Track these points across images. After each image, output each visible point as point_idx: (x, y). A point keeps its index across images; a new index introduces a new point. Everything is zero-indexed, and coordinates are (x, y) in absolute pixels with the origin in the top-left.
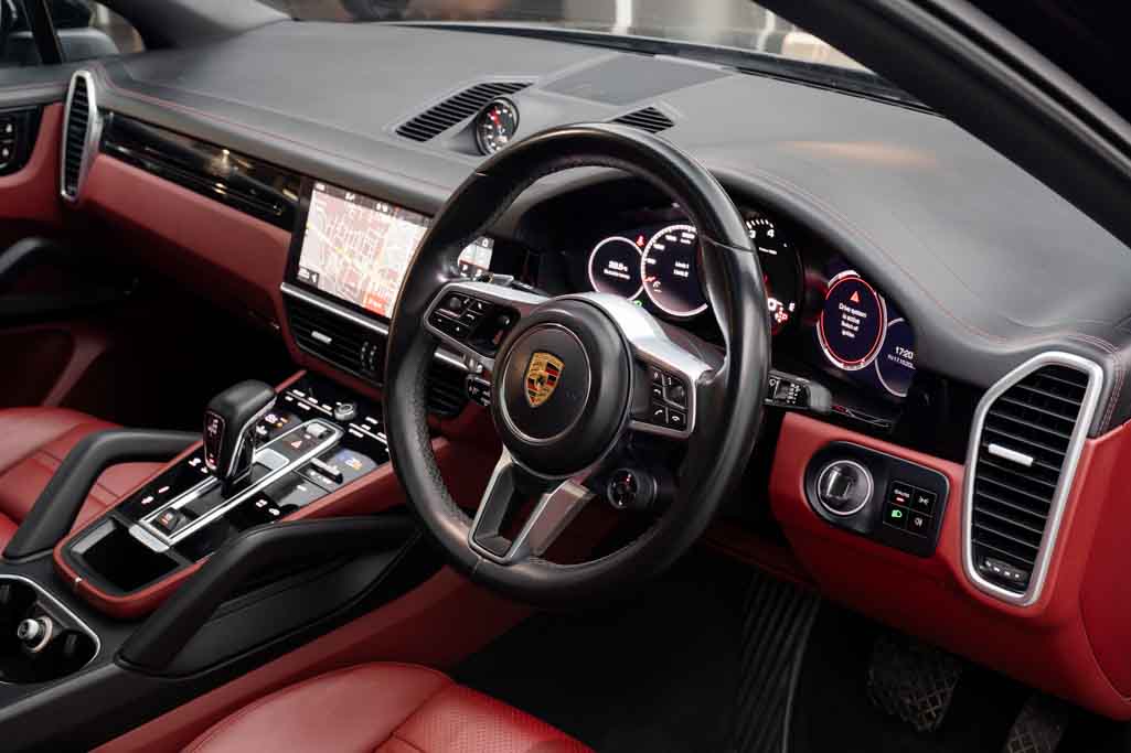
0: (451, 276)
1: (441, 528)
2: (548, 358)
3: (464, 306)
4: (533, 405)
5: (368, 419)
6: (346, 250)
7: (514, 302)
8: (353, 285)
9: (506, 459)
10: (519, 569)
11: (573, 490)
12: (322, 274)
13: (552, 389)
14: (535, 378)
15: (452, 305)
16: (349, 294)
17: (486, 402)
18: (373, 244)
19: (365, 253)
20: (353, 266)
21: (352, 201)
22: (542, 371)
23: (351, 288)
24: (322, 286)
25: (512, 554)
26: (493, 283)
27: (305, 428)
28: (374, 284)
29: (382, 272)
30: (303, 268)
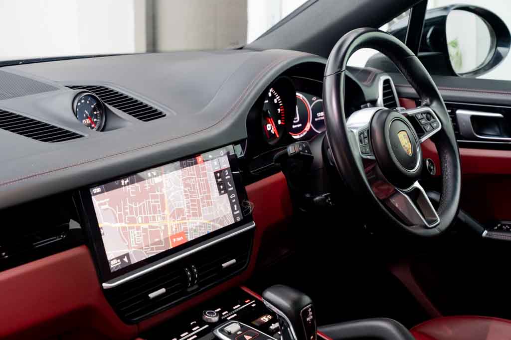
6: (140, 221)
8: (157, 240)
12: (131, 251)
16: (157, 249)
18: (158, 202)
19: (155, 212)
20: (151, 227)
21: (128, 184)
23: (155, 244)
24: (134, 260)
28: (172, 227)
29: (173, 216)
30: (112, 260)
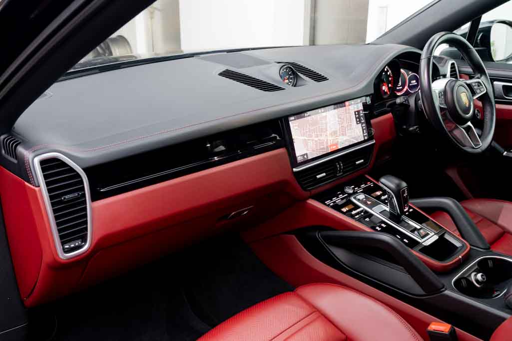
6: (314, 136)
16: (321, 152)
18: (323, 126)
19: (322, 132)
20: (320, 140)
21: (309, 116)
23: (321, 149)
24: (310, 157)
28: (330, 140)
29: (331, 134)
30: (299, 156)
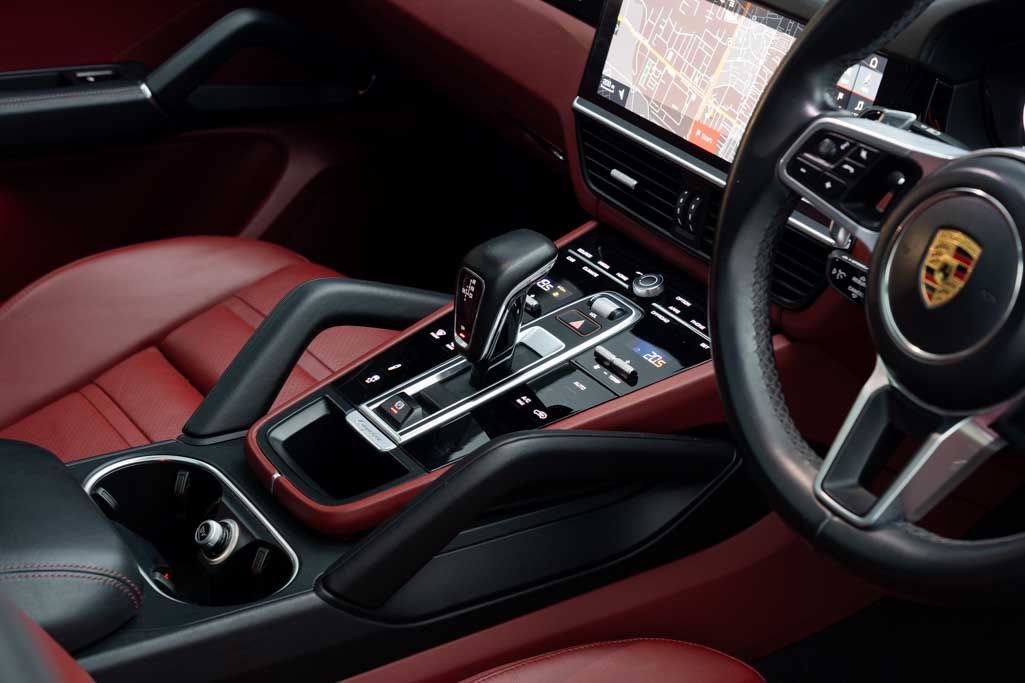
0: (825, 108)
1: (776, 466)
2: (957, 239)
3: (841, 153)
4: (929, 303)
5: (679, 298)
6: (669, 58)
7: (913, 152)
8: (674, 107)
9: (880, 378)
10: (883, 537)
11: (975, 432)
12: (634, 89)
13: (960, 284)
14: (935, 266)
15: (823, 149)
16: (667, 120)
17: (856, 293)
18: (710, 51)
19: (697, 63)
20: (678, 79)
22: (947, 257)
23: (669, 110)
24: (630, 106)
25: (877, 515)
26: (884, 122)
27: (590, 303)
28: (706, 110)
29: (719, 92)
30: (607, 78)
